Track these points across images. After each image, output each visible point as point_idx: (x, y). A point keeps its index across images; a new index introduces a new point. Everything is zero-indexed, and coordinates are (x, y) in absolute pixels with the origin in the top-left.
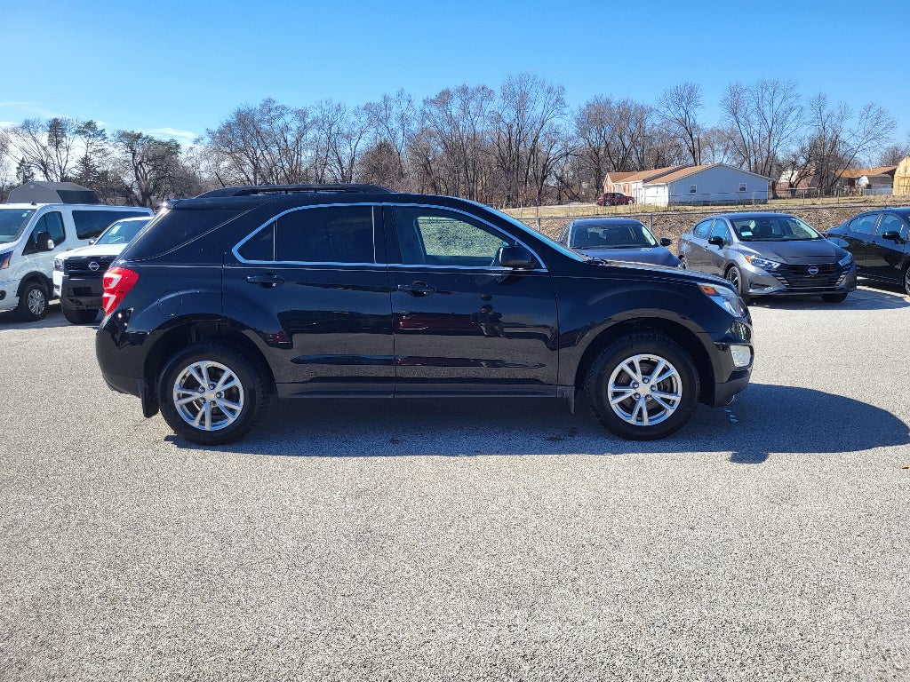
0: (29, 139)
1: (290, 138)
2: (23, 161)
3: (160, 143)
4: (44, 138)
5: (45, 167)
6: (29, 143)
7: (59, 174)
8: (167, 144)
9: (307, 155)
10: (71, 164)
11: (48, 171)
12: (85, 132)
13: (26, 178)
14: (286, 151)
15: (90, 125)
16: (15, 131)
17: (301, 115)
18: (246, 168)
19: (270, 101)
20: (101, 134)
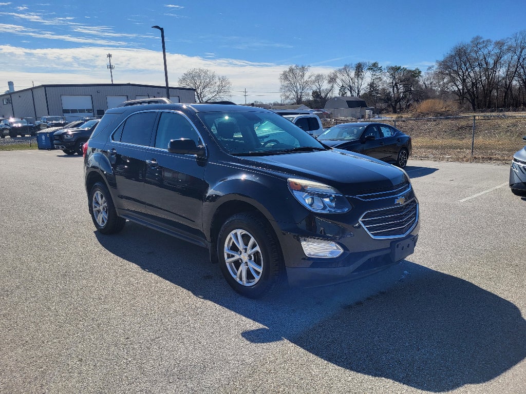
0: (346, 75)
1: (491, 61)
2: (343, 86)
3: (410, 71)
4: (352, 74)
5: (351, 89)
6: (345, 77)
7: (357, 92)
8: (413, 72)
9: (501, 72)
10: (363, 86)
11: (352, 91)
12: (372, 69)
13: (343, 95)
14: (487, 70)
15: (375, 65)
16: (340, 71)
17: (500, 44)
18: (458, 83)
19: (477, 38)
20: (380, 69)
